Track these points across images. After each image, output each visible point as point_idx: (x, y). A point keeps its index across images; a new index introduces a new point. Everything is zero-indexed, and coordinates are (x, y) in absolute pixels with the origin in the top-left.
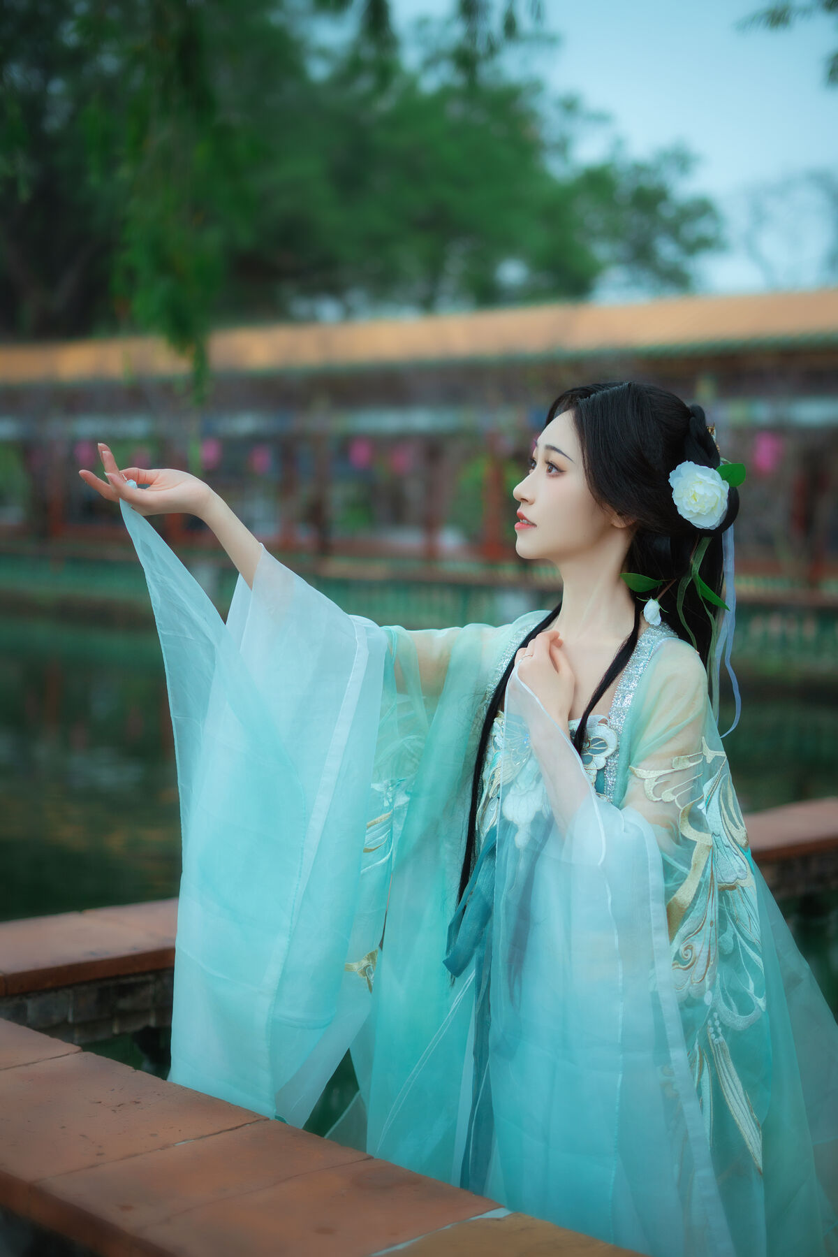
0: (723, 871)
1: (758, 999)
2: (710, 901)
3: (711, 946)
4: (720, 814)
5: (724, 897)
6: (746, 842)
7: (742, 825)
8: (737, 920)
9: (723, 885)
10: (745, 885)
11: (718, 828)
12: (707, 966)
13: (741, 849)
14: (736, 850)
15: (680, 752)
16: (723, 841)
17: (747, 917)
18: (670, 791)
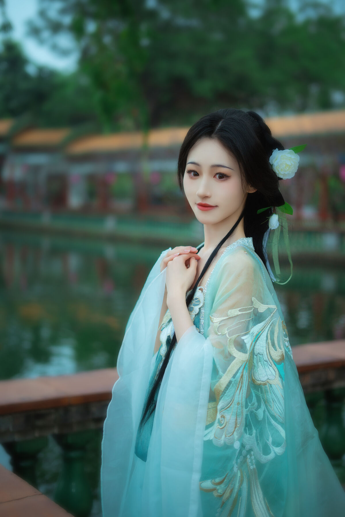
1: (274, 448)
2: (238, 391)
3: (237, 417)
4: (266, 342)
5: (259, 389)
6: (280, 359)
7: (280, 348)
8: (266, 402)
9: (259, 382)
10: (272, 383)
11: (262, 350)
12: (235, 427)
13: (275, 363)
14: (271, 363)
15: (232, 307)
16: (264, 358)
17: (272, 401)
18: (226, 329)
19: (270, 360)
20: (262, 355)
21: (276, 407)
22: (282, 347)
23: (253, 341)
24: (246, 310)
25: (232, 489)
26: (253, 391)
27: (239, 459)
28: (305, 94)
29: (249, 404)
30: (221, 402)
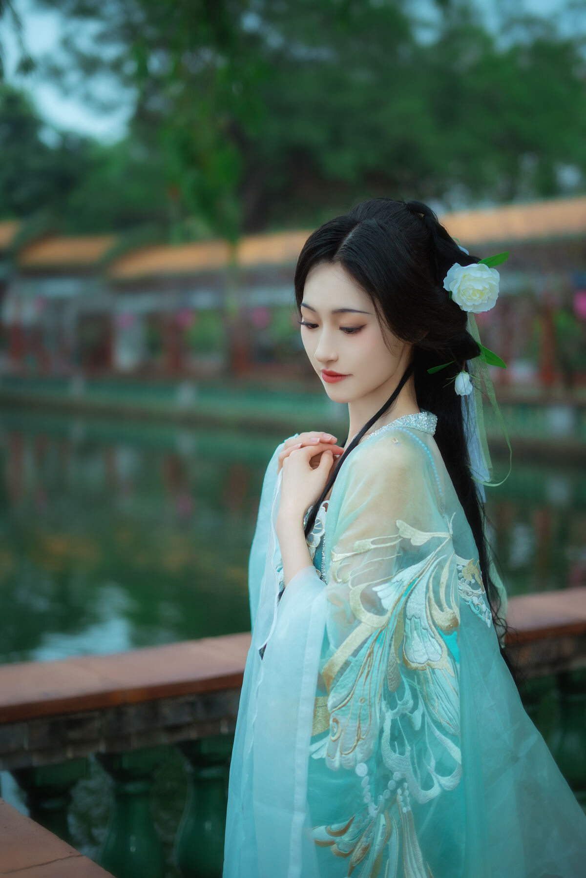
0: (417, 651)
1: (439, 777)
3: (361, 722)
4: (426, 597)
5: (415, 677)
6: (450, 625)
7: (450, 607)
8: (427, 699)
9: (414, 665)
10: (436, 667)
11: (419, 610)
12: (358, 740)
13: (441, 632)
14: (434, 633)
15: (363, 535)
16: (422, 623)
17: (435, 698)
18: (349, 573)
19: (433, 627)
20: (420, 618)
21: (443, 708)
22: (453, 604)
23: (402, 595)
24: (383, 541)
25: (369, 845)
26: (404, 680)
27: (382, 794)
28: (512, 172)
29: (399, 702)
30: (332, 694)
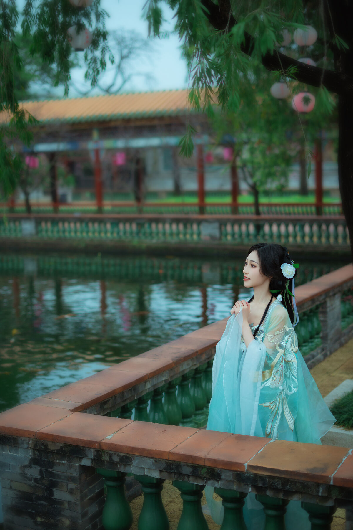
0: (289, 357)
1: (294, 389)
2: (281, 366)
3: (281, 376)
4: (291, 344)
5: (288, 364)
6: (296, 351)
7: (296, 347)
8: (290, 369)
9: (288, 361)
10: (293, 361)
11: (289, 347)
12: (280, 380)
14: (292, 353)
15: (277, 331)
16: (290, 351)
17: (293, 369)
18: (274, 340)
21: (295, 371)
23: (285, 344)
24: (282, 331)
26: (285, 365)
30: (274, 370)
